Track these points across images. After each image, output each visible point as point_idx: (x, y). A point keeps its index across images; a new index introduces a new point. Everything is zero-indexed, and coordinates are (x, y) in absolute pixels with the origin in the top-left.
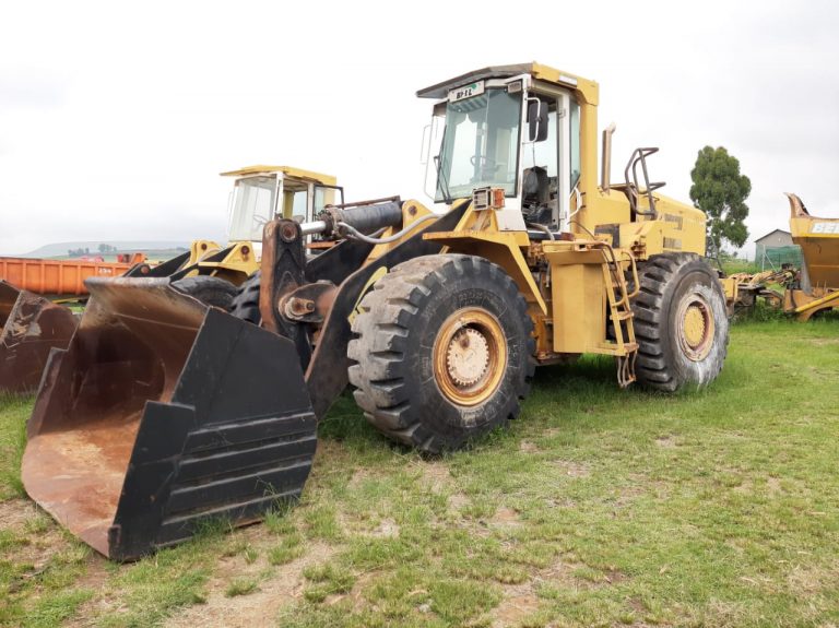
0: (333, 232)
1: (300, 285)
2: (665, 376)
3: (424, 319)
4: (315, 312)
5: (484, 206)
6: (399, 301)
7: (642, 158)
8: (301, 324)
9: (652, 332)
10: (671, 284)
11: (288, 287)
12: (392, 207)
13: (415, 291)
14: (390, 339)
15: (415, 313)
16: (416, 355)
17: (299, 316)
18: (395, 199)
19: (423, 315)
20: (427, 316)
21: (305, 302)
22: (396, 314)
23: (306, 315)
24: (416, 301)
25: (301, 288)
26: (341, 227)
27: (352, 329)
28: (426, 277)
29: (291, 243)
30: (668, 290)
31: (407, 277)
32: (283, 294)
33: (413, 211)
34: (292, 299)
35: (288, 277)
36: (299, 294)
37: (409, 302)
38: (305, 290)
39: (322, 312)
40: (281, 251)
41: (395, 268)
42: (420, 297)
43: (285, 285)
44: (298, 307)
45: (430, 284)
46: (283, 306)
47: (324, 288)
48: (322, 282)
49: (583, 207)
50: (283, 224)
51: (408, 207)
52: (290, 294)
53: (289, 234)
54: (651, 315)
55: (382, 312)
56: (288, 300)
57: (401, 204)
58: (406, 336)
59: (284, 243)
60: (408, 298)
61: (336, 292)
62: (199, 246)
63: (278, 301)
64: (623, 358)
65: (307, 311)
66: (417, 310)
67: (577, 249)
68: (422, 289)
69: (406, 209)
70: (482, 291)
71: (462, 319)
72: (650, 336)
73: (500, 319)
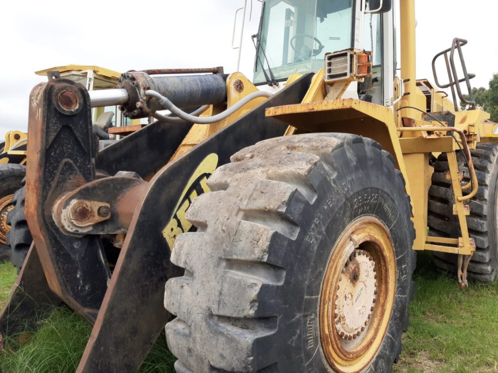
0: (139, 104)
1: (88, 180)
2: (489, 268)
3: (309, 246)
4: (112, 218)
5: (345, 74)
6: (265, 214)
7: (458, 47)
8: (89, 238)
9: (482, 225)
10: (493, 175)
11: (68, 184)
12: (215, 79)
13: (294, 197)
14: (254, 293)
15: (294, 238)
16: (298, 316)
17: (86, 227)
18: (217, 71)
19: (307, 239)
20: (313, 239)
21: (94, 205)
22: (265, 243)
23: (97, 225)
24: (296, 216)
25: (89, 184)
26: (150, 97)
27: (173, 259)
28: (310, 171)
29: (72, 116)
30: (491, 180)
31: (272, 170)
32: (61, 193)
33: (240, 86)
34: (74, 202)
35: (69, 168)
36: (86, 194)
37: (283, 218)
38: (94, 188)
39: (122, 220)
40: (56, 127)
41: (238, 154)
42: (302, 206)
43: (64, 181)
44: (83, 214)
45: (316, 183)
46: (59, 214)
47: (126, 184)
48: (123, 174)
49: (407, 94)
50: (58, 86)
51: (234, 81)
52: (71, 193)
53: (69, 102)
54: (481, 207)
55: (232, 235)
56: (67, 203)
57: (225, 77)
58: (281, 283)
59: (61, 116)
60: (283, 210)
61: (144, 190)
62: (12, 137)
63: (52, 204)
64: (464, 256)
65: (97, 219)
66: (298, 230)
67: (425, 135)
68: (304, 191)
69: (231, 83)
70: (377, 190)
71: (355, 237)
72: (480, 229)
73: (391, 230)
